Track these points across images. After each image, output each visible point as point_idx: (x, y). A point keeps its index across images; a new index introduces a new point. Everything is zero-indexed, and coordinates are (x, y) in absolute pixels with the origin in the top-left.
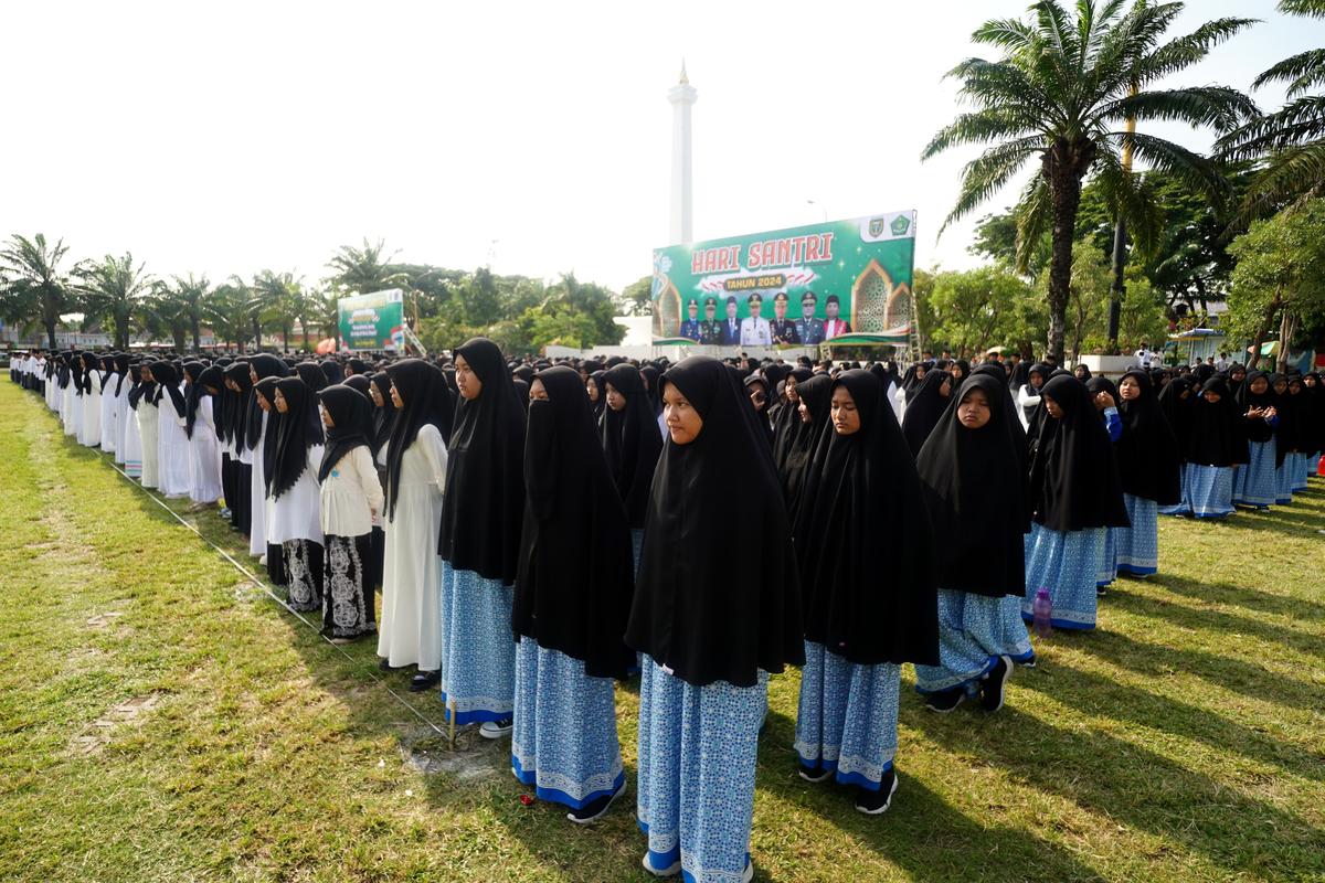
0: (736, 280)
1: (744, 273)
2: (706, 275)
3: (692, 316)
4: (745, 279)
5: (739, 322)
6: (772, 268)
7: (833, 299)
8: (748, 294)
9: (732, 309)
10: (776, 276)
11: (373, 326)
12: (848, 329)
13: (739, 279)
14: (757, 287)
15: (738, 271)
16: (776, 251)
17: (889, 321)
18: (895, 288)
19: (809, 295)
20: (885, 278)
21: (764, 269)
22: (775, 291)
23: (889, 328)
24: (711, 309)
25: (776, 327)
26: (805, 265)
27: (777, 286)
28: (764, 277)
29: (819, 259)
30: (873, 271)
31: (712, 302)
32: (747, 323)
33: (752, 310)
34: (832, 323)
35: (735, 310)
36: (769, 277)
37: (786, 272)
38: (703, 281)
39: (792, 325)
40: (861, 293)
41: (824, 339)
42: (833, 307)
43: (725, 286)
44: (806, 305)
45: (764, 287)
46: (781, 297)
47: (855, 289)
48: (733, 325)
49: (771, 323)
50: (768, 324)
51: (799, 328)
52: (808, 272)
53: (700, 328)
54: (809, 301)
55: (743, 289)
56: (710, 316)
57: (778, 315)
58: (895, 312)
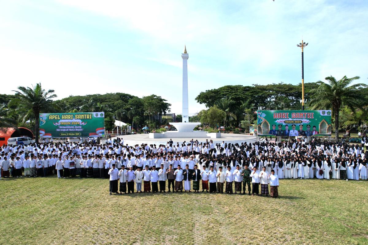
0: (288, 121)
1: (290, 119)
2: (279, 119)
3: (274, 128)
4: (291, 121)
5: (289, 131)
6: (298, 119)
7: (314, 126)
8: (292, 124)
9: (287, 128)
10: (300, 121)
11: (80, 127)
12: (318, 133)
13: (289, 121)
14: (294, 123)
15: (289, 119)
16: (299, 115)
17: (327, 132)
18: (328, 125)
19: (308, 126)
20: (326, 123)
21: (296, 119)
22: (300, 124)
23: (327, 133)
24: (280, 127)
25: (300, 132)
26: (307, 119)
27: (300, 123)
28: (296, 121)
29: (311, 118)
30: (323, 121)
31: (280, 125)
32: (291, 131)
33: (293, 128)
34: (314, 132)
35: (288, 128)
36: (298, 121)
37: (302, 120)
38: (277, 120)
39: (304, 132)
40: (321, 126)
41: (312, 135)
42: (314, 128)
43: (285, 122)
44: (308, 127)
45: (297, 123)
46: (301, 125)
47: (319, 125)
48: (287, 131)
49: (298, 131)
50: (297, 131)
51: (306, 132)
52: (308, 121)
53: (276, 132)
54: (309, 127)
55: (290, 123)
56: (280, 129)
57: (300, 130)
58: (328, 130)
